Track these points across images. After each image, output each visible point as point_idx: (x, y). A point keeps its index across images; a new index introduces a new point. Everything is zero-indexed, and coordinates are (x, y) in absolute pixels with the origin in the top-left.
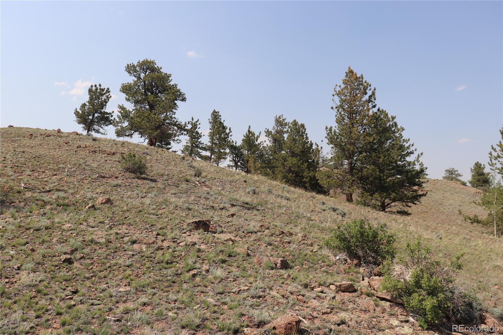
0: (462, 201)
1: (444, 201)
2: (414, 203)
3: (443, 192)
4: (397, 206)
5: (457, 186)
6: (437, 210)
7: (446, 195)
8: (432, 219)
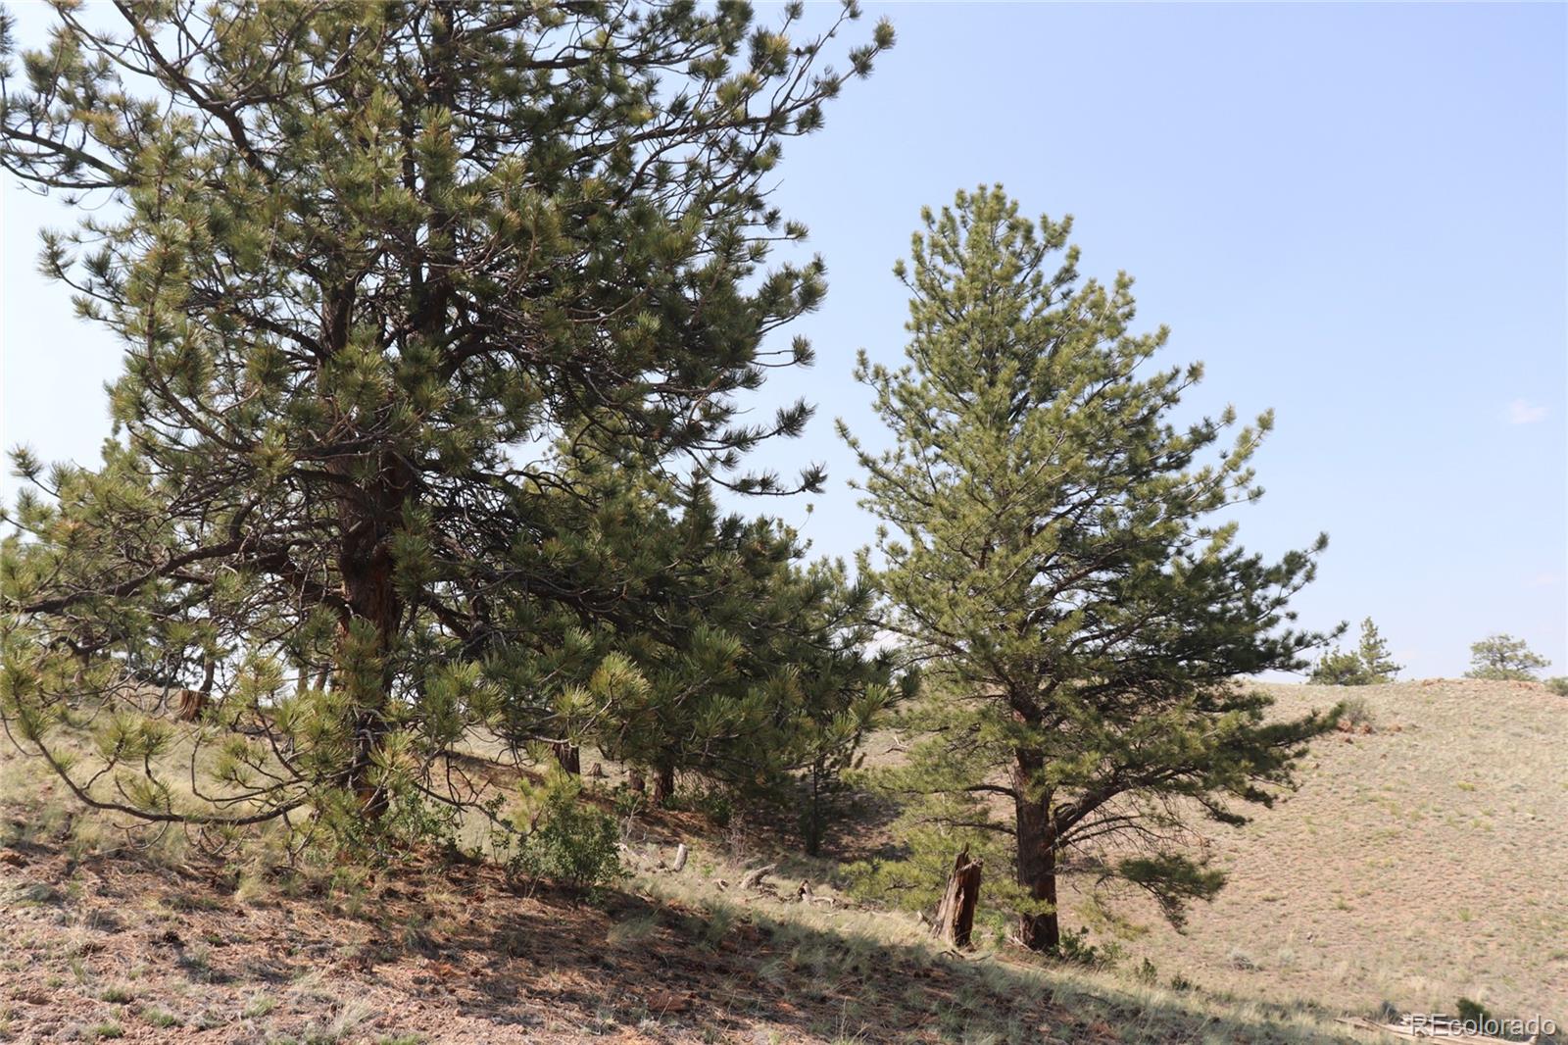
1: (1480, 771)
3: (1472, 731)
5: (1537, 701)
7: (1487, 744)
8: (1423, 872)
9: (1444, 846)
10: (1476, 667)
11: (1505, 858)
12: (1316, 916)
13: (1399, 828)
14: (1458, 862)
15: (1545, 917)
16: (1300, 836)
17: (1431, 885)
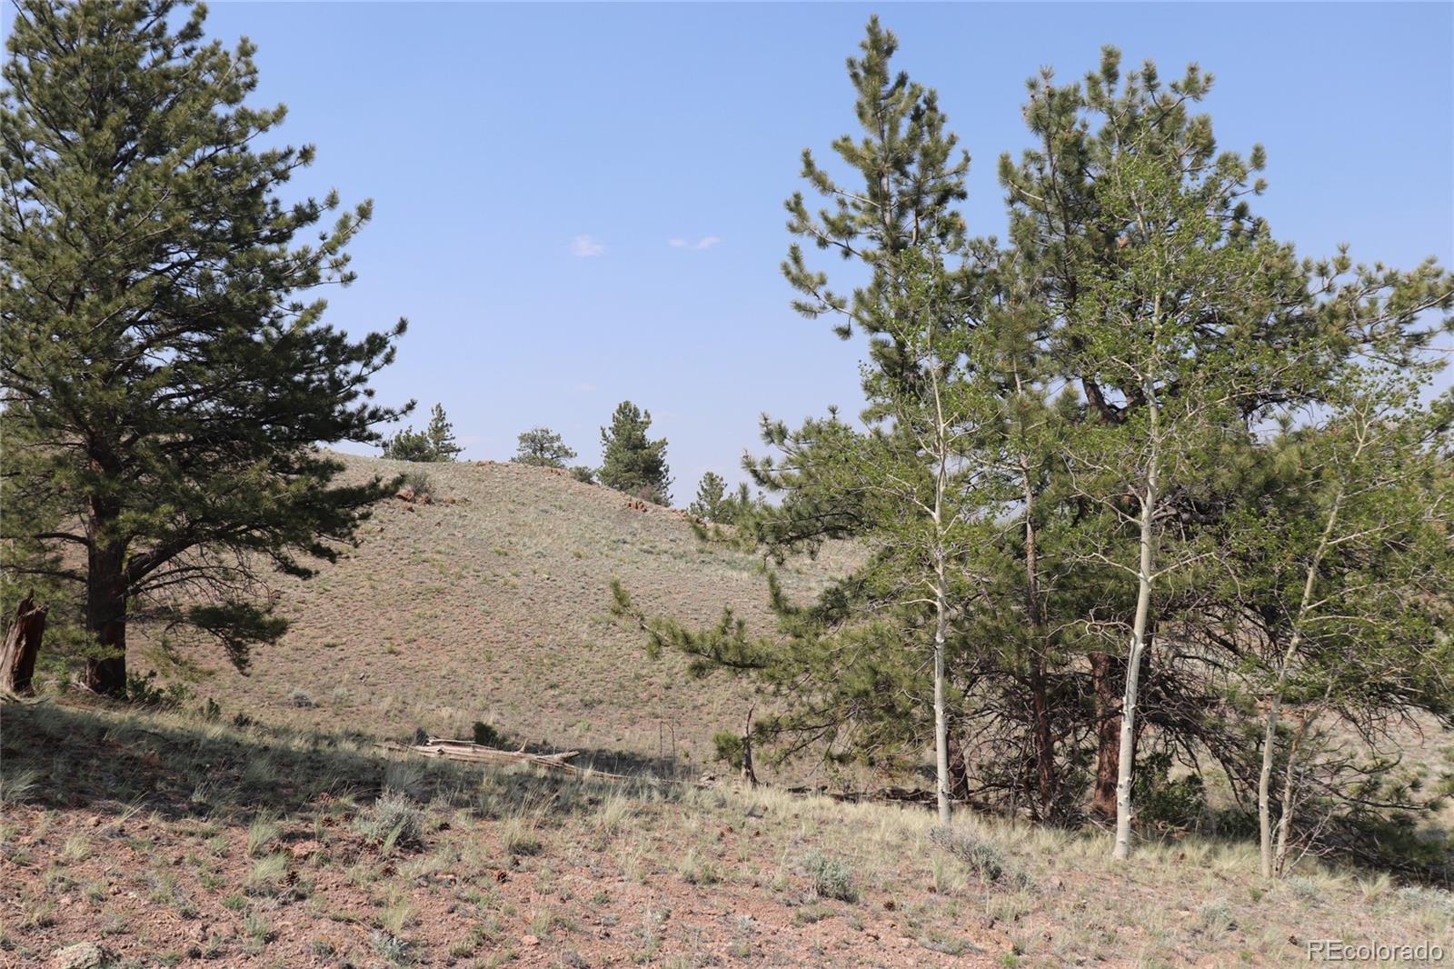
0: (582, 536)
1: (514, 540)
3: (511, 507)
5: (563, 484)
6: (485, 581)
7: (521, 517)
8: (460, 622)
9: (479, 600)
10: (521, 453)
11: (524, 610)
12: (369, 659)
13: (444, 585)
14: (488, 613)
15: (547, 656)
16: (361, 591)
17: (465, 632)
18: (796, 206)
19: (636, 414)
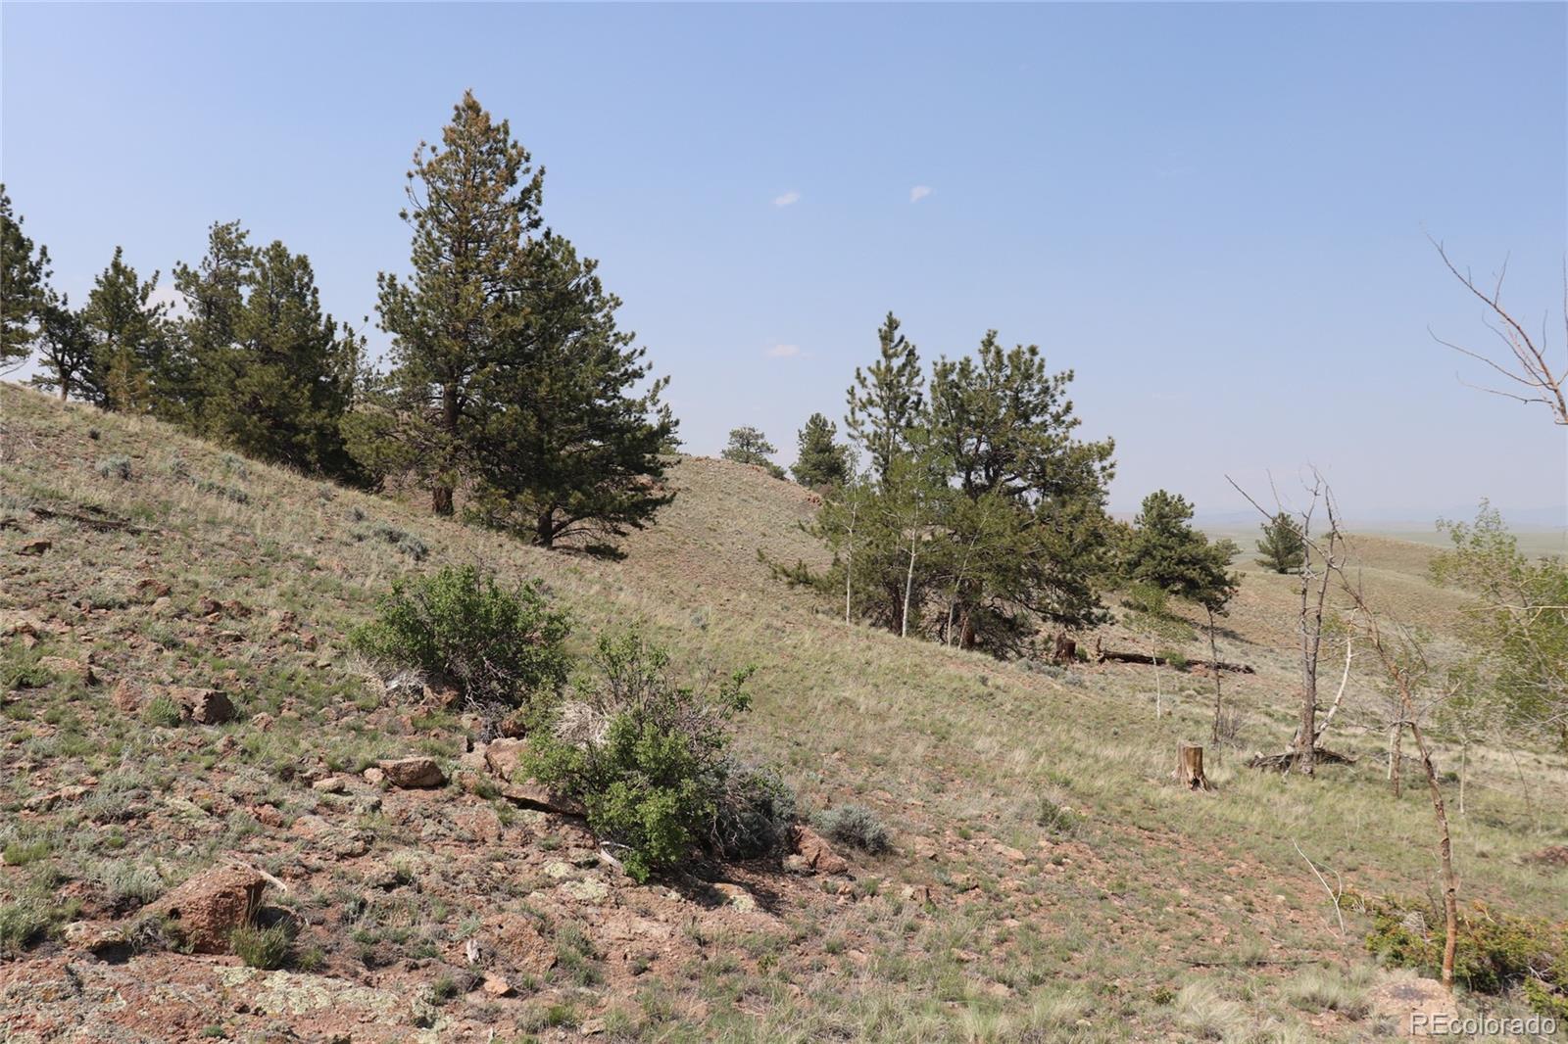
0: (769, 521)
1: (721, 520)
2: (636, 525)
3: (720, 495)
4: (586, 531)
5: (760, 480)
6: (701, 547)
7: (727, 503)
8: (684, 571)
10: (731, 447)
11: (724, 567)
18: (852, 392)
19: (825, 424)
